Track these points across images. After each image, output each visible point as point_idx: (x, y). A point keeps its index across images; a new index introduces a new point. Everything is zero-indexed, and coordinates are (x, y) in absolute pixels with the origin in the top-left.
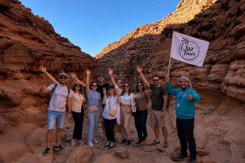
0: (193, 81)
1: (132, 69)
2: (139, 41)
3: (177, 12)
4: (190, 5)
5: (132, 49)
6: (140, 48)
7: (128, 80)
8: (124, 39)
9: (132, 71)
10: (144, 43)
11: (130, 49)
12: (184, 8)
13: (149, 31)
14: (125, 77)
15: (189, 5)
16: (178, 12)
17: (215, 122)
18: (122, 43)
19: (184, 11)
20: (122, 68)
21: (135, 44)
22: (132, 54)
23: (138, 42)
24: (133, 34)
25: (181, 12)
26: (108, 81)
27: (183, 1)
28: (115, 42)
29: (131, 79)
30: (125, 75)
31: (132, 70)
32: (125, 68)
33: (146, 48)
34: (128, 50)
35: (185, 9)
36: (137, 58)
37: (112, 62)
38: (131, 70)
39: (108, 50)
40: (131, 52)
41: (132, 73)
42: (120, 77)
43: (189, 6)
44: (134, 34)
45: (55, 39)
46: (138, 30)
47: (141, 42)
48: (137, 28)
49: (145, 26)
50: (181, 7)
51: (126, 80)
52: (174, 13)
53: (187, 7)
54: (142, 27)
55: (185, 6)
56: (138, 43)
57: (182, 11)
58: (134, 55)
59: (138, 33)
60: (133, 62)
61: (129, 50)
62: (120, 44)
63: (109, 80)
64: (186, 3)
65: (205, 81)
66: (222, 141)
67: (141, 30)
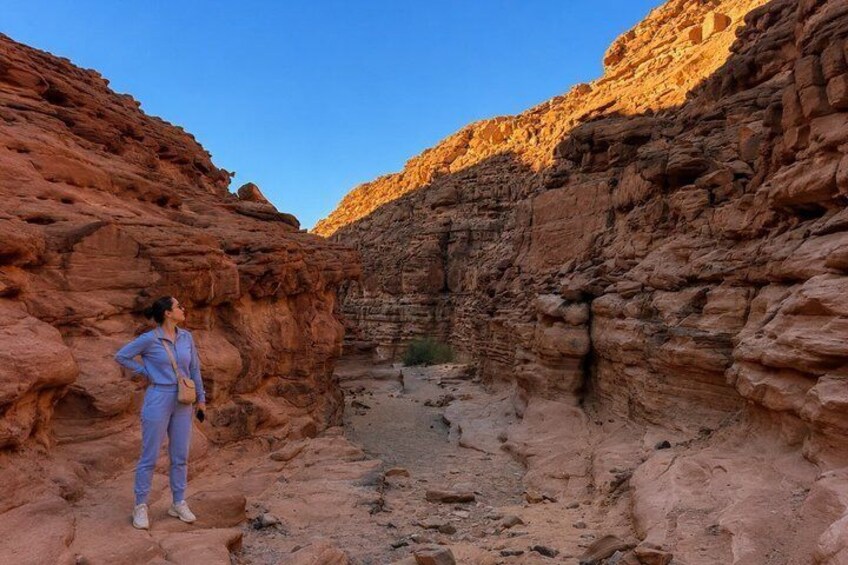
0: (652, 335)
1: (446, 275)
2: (471, 175)
3: (608, 83)
4: (665, 46)
5: (447, 204)
6: (474, 200)
7: (434, 315)
8: (416, 169)
9: (446, 283)
10: (492, 183)
11: (440, 205)
12: (635, 60)
13: (509, 141)
14: (422, 304)
15: (660, 50)
16: (613, 82)
17: (701, 473)
18: (408, 183)
19: (637, 76)
20: (412, 271)
21: (456, 187)
22: (446, 221)
23: (468, 178)
24: (451, 149)
25: (625, 79)
26: (362, 316)
27: (632, 36)
28: (386, 175)
29: (444, 312)
30: (421, 298)
31: (446, 280)
32: (422, 273)
33: (498, 201)
34: (433, 207)
35: (641, 66)
36: (464, 238)
37: (376, 248)
38: (442, 279)
39: (361, 204)
40: (443, 214)
41: (446, 290)
42: (403, 304)
43: (659, 54)
44: (455, 150)
45: (214, 192)
46: (470, 135)
47: (477, 179)
48: (465, 128)
49: (494, 122)
50: (624, 60)
51: (426, 315)
52: (598, 85)
53: (650, 56)
54: (483, 127)
55: (644, 52)
56: (469, 185)
57: (629, 74)
58: (455, 227)
59: (467, 147)
60: (451, 249)
61: (438, 209)
62: (403, 183)
63: (365, 315)
64: (646, 43)
65: (684, 339)
66: (714, 526)
67: (480, 135)
